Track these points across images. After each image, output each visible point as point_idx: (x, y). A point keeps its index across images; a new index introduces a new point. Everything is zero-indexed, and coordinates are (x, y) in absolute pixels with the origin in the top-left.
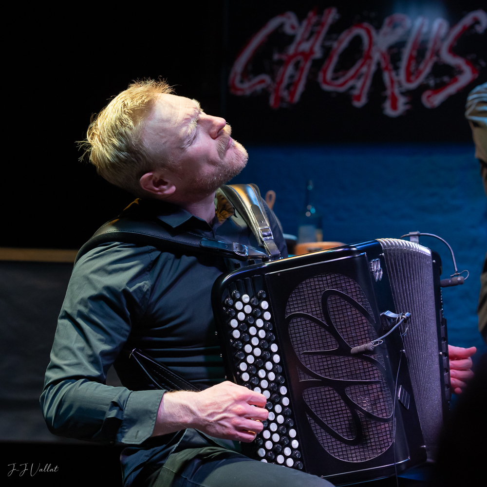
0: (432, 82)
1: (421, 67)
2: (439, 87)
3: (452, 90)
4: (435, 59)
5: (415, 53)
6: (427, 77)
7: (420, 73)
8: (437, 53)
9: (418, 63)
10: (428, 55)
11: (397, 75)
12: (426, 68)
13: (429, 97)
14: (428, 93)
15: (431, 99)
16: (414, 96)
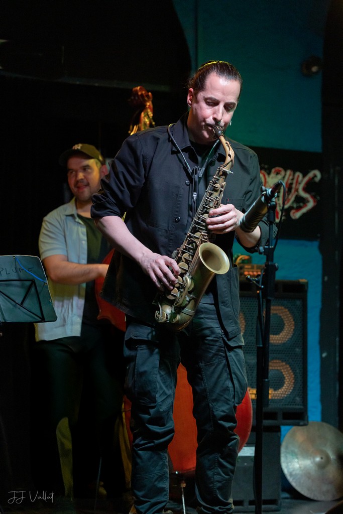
0: (295, 206)
1: (290, 197)
2: (299, 208)
3: (304, 210)
4: (296, 193)
5: (287, 189)
6: (293, 203)
7: (289, 200)
8: (297, 190)
9: (288, 195)
10: (293, 191)
11: (279, 200)
12: (292, 198)
13: (294, 213)
14: (293, 211)
15: (295, 214)
16: (287, 212)
